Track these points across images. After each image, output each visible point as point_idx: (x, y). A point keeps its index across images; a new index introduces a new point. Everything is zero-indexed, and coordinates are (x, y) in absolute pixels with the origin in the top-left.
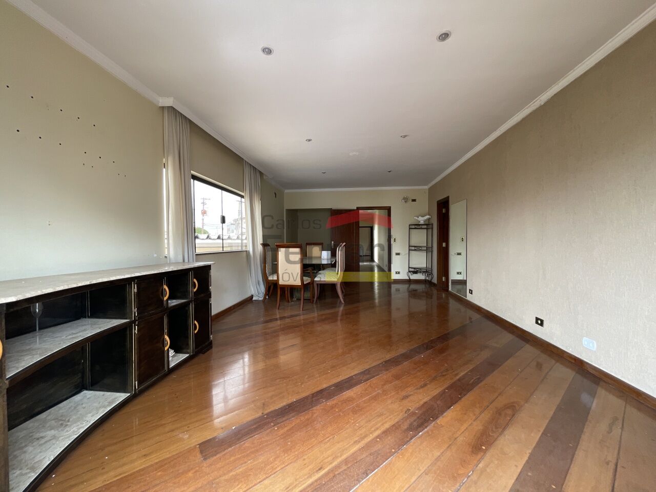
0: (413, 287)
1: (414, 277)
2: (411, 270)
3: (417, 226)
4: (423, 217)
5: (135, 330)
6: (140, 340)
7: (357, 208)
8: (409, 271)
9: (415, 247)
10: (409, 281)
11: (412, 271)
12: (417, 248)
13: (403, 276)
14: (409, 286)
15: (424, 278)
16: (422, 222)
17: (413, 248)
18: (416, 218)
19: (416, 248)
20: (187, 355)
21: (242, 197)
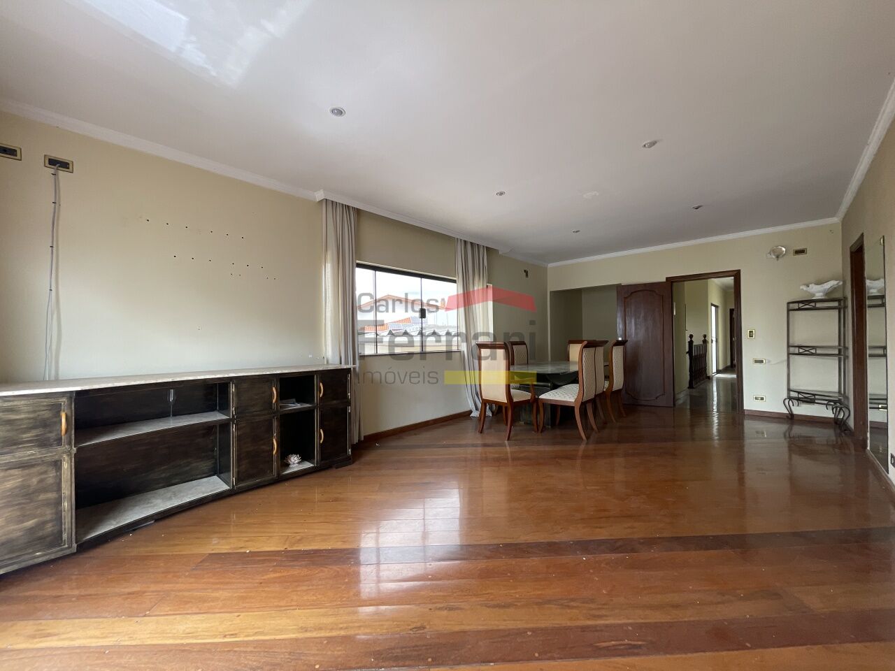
0: (798, 430)
1: (802, 410)
2: (793, 394)
3: (807, 304)
4: (819, 283)
5: (233, 429)
6: (239, 438)
7: (667, 278)
8: (790, 398)
9: (800, 347)
10: (791, 418)
11: (795, 398)
12: (807, 351)
13: (775, 405)
14: (790, 429)
15: (833, 416)
16: (819, 296)
17: (796, 350)
18: (804, 288)
19: (801, 351)
20: (312, 465)
21: (454, 281)
